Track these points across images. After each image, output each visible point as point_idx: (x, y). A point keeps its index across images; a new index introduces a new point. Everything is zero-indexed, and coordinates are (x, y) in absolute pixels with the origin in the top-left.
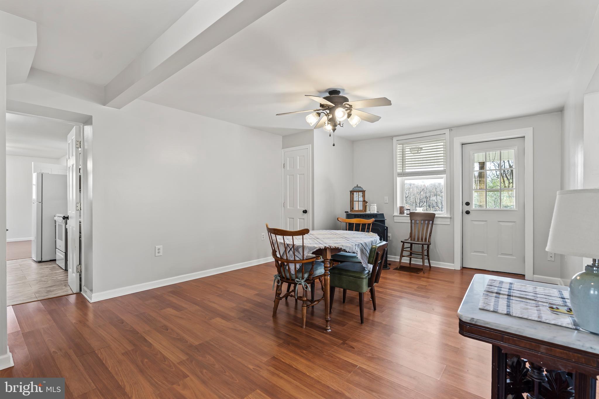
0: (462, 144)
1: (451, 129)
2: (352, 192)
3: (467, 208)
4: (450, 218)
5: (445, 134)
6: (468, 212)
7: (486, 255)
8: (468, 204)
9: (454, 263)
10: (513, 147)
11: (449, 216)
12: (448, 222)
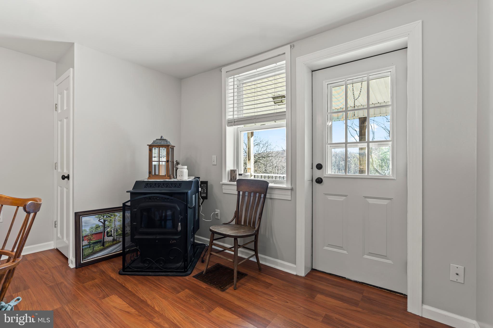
0: (312, 71)
1: (292, 44)
2: (151, 147)
3: (318, 174)
4: (292, 189)
5: (284, 53)
6: (319, 181)
7: (345, 252)
8: (319, 167)
9: (295, 263)
10: (388, 68)
11: (289, 186)
12: (288, 196)
